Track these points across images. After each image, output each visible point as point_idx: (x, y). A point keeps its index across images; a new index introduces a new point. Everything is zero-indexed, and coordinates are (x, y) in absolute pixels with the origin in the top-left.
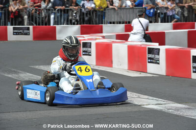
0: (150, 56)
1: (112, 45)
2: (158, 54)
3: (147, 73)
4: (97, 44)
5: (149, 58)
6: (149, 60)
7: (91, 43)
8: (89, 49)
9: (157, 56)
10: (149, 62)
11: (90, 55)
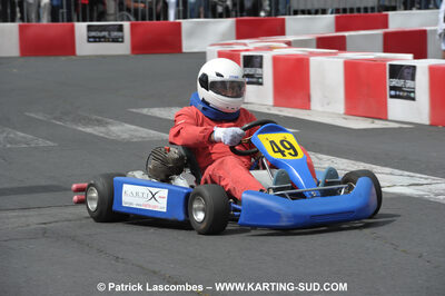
0: (395, 82)
1: (308, 60)
2: (413, 79)
3: (386, 119)
4: (276, 60)
5: (392, 88)
6: (393, 93)
7: (261, 57)
8: (259, 71)
9: (409, 83)
10: (392, 97)
11: (261, 84)
